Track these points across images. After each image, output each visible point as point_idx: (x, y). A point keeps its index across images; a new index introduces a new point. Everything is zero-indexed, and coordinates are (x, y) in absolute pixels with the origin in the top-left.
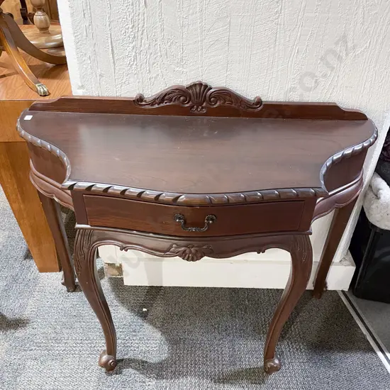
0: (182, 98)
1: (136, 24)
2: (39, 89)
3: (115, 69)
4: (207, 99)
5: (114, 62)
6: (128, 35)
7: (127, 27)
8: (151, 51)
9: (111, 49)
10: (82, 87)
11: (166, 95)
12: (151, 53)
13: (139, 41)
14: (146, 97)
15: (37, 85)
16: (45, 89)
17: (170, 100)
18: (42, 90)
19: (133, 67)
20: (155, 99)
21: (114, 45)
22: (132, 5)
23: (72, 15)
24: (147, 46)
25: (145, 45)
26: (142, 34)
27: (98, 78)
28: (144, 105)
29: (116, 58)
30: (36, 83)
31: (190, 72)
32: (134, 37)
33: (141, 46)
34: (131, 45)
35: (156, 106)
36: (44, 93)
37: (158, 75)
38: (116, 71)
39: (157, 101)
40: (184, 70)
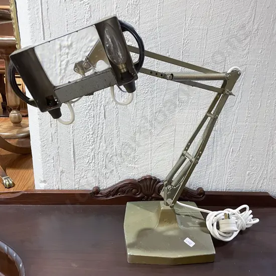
0: (134, 190)
1: (96, 131)
2: (4, 182)
3: (75, 166)
4: (157, 190)
5: (75, 161)
6: (88, 140)
7: (88, 133)
8: (107, 152)
9: (72, 150)
10: (45, 181)
11: (119, 188)
12: (108, 153)
13: (98, 144)
14: (101, 188)
15: (3, 178)
16: (11, 182)
17: (123, 192)
18: (7, 183)
19: (92, 164)
20: (110, 191)
21: (76, 147)
22: (94, 116)
23: (41, 125)
24: (104, 148)
25: (102, 147)
26: (101, 139)
27: (59, 174)
28: (100, 197)
29: (77, 158)
30: (3, 176)
31: (141, 167)
32: (94, 142)
33: (99, 148)
34: (91, 148)
35: (111, 197)
36: (9, 185)
37: (113, 170)
38: (76, 168)
39: (112, 193)
40: (136, 166)
